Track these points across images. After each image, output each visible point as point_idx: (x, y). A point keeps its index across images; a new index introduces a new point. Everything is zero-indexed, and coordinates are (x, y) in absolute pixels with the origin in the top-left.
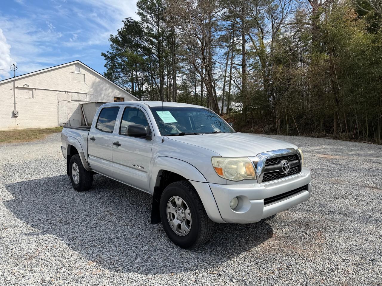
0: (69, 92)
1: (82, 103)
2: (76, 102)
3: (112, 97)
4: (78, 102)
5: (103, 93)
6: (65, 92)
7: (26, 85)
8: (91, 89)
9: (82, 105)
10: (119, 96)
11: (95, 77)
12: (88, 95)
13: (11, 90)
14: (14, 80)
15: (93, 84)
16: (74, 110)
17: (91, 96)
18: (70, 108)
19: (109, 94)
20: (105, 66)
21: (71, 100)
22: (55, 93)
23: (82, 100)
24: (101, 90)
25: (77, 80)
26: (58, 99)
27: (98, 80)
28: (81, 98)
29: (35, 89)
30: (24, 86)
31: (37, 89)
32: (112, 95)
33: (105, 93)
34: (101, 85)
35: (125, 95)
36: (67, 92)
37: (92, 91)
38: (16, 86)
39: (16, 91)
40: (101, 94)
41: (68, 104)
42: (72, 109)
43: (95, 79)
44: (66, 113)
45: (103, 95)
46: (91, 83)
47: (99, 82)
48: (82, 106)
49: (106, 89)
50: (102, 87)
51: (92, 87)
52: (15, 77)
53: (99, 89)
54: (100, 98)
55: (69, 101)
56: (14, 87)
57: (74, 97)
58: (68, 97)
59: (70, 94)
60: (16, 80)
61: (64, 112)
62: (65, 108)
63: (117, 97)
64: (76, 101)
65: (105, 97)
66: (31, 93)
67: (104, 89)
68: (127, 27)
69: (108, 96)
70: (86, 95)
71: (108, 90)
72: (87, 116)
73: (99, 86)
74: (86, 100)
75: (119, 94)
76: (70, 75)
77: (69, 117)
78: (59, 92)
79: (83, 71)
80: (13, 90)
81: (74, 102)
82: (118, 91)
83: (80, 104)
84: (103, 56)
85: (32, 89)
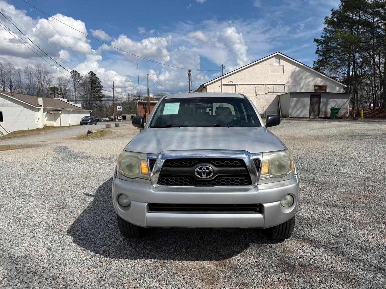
0: (267, 84)
1: (279, 94)
2: (273, 94)
3: (312, 86)
4: (275, 94)
5: (302, 82)
6: (263, 84)
7: (231, 82)
8: (290, 80)
9: (279, 96)
10: (321, 84)
11: (294, 67)
12: (286, 86)
13: (219, 87)
14: (222, 79)
15: (293, 74)
16: (271, 102)
17: (289, 87)
18: (267, 100)
19: (309, 82)
20: (316, 53)
21: (269, 93)
22: (254, 86)
23: (280, 91)
24: (301, 79)
25: (276, 72)
26: (257, 92)
27: (298, 69)
28: (278, 90)
29: (237, 84)
30: (229, 82)
31: (239, 84)
32: (312, 83)
33: (304, 83)
34: (300, 74)
35: (328, 83)
36: (265, 84)
37: (290, 81)
38: (223, 83)
39: (223, 87)
40: (300, 84)
41: (266, 96)
42: (269, 100)
43: (295, 68)
44: (263, 105)
45: (302, 85)
46: (290, 73)
47: (299, 71)
48: (279, 98)
49: (306, 78)
50: (302, 77)
51: (291, 77)
52: (223, 76)
53: (298, 79)
54: (298, 88)
55: (266, 94)
56: (222, 84)
57: (272, 88)
58: (266, 89)
59: (268, 86)
60: (223, 78)
61: (261, 104)
62: (262, 100)
63: (319, 85)
64: (273, 92)
65: (305, 87)
66: (235, 88)
67: (304, 77)
68: (344, 4)
69: (308, 85)
70: (283, 86)
71: (309, 78)
72: (282, 108)
73: (299, 75)
74: (283, 91)
75: (321, 82)
76: (269, 68)
77: (265, 109)
78: (258, 86)
79: (282, 62)
80: (221, 87)
81: (271, 94)
82: (320, 79)
83: (277, 96)
84: (316, 43)
85: (235, 85)
